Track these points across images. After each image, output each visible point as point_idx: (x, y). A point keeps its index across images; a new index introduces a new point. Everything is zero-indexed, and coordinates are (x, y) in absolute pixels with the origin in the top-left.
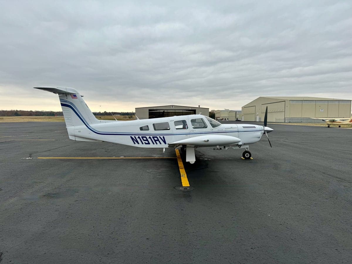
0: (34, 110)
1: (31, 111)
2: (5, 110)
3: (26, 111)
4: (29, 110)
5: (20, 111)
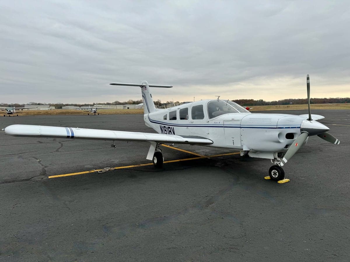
0: (328, 98)
1: (326, 99)
2: (301, 98)
3: (319, 99)
4: (323, 98)
5: (315, 98)
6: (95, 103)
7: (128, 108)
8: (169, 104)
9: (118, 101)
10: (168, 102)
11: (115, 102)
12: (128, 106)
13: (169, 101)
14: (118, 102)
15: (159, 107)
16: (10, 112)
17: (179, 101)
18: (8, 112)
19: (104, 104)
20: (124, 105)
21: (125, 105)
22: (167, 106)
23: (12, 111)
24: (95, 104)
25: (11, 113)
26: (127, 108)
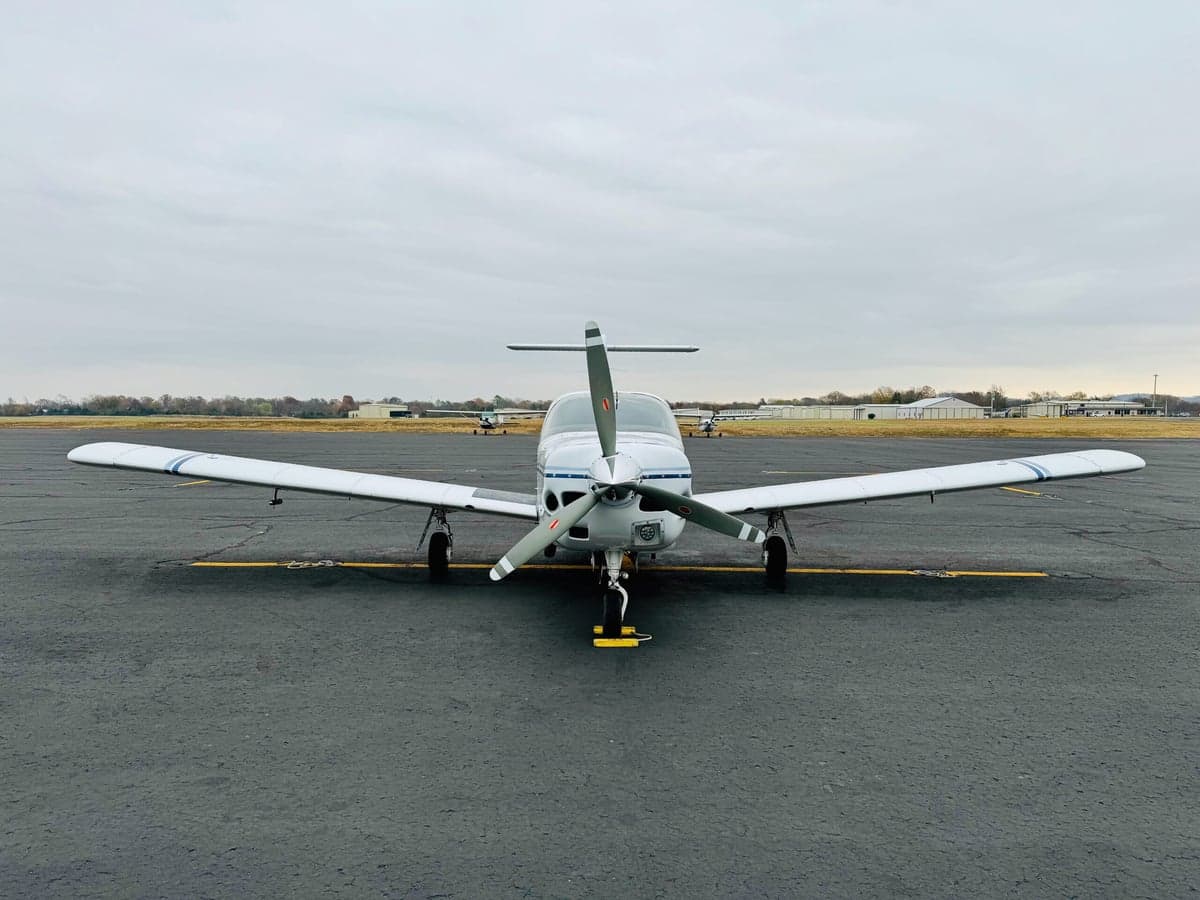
6: (766, 401)
7: (871, 416)
8: (1041, 400)
9: (841, 392)
10: (1034, 393)
11: (829, 396)
12: (869, 409)
13: (1041, 392)
14: (840, 395)
15: (994, 414)
16: (486, 424)
17: (1084, 392)
18: (481, 422)
19: (796, 403)
20: (857, 407)
21: (861, 406)
22: (1029, 409)
23: (491, 421)
24: (765, 404)
25: (489, 426)
26: (867, 418)
